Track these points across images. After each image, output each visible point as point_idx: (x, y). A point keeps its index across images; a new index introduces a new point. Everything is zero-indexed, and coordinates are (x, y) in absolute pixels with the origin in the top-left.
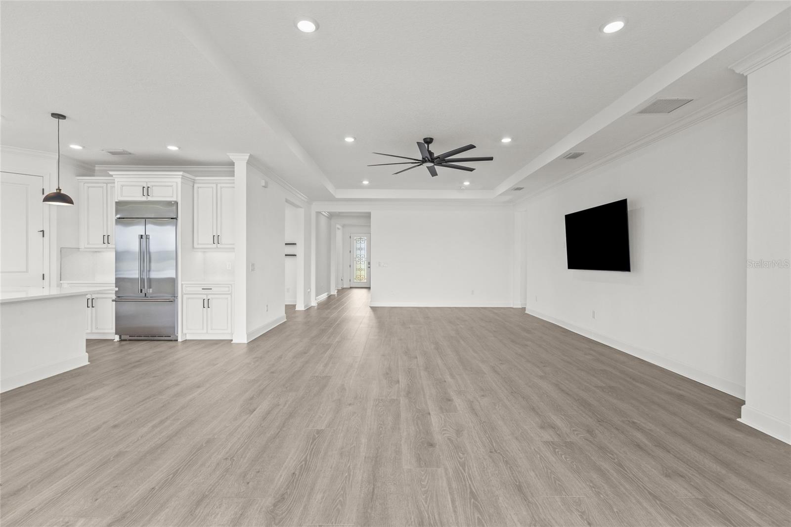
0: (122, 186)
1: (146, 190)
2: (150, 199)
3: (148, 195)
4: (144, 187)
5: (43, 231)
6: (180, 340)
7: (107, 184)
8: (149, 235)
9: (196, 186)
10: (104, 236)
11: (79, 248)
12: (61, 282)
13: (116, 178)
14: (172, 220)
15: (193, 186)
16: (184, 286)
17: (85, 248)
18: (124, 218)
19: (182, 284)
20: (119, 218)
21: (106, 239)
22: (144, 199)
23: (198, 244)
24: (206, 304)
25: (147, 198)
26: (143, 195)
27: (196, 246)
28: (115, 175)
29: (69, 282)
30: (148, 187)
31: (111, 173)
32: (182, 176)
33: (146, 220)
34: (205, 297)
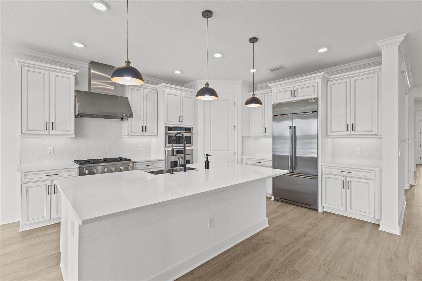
0: (277, 93)
1: (293, 93)
2: (296, 99)
3: (295, 96)
4: (292, 91)
5: (235, 127)
6: (320, 211)
7: (265, 94)
8: (296, 126)
9: (329, 84)
10: (263, 128)
11: (250, 136)
12: (243, 157)
13: (273, 88)
14: (315, 113)
15: (327, 84)
16: (323, 167)
17: (253, 136)
18: (277, 115)
19: (322, 166)
20: (275, 115)
21: (264, 130)
22: (292, 99)
23: (331, 132)
24: (346, 185)
25: (294, 99)
26: (291, 97)
27: (329, 133)
28: (272, 86)
29: (246, 157)
30: (295, 90)
31: (270, 85)
32: (323, 76)
33: (293, 116)
34: (344, 179)
